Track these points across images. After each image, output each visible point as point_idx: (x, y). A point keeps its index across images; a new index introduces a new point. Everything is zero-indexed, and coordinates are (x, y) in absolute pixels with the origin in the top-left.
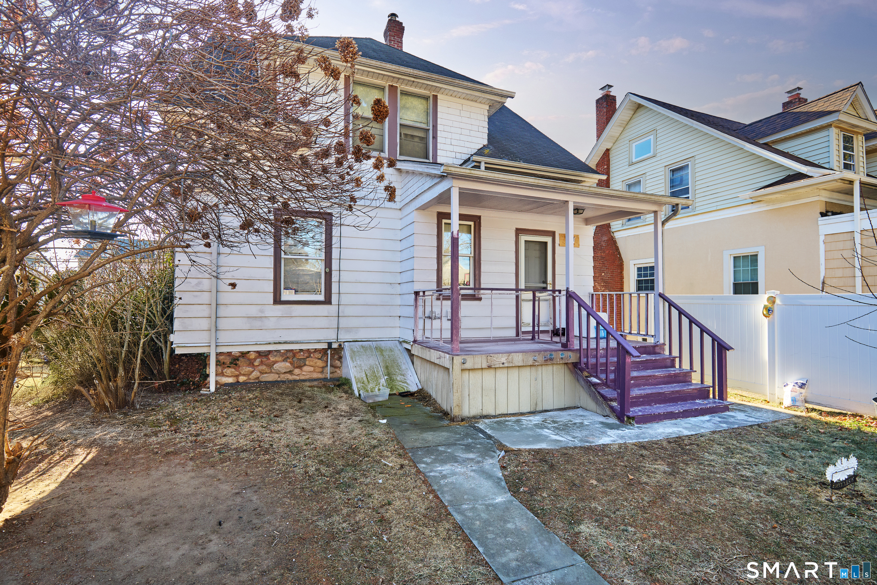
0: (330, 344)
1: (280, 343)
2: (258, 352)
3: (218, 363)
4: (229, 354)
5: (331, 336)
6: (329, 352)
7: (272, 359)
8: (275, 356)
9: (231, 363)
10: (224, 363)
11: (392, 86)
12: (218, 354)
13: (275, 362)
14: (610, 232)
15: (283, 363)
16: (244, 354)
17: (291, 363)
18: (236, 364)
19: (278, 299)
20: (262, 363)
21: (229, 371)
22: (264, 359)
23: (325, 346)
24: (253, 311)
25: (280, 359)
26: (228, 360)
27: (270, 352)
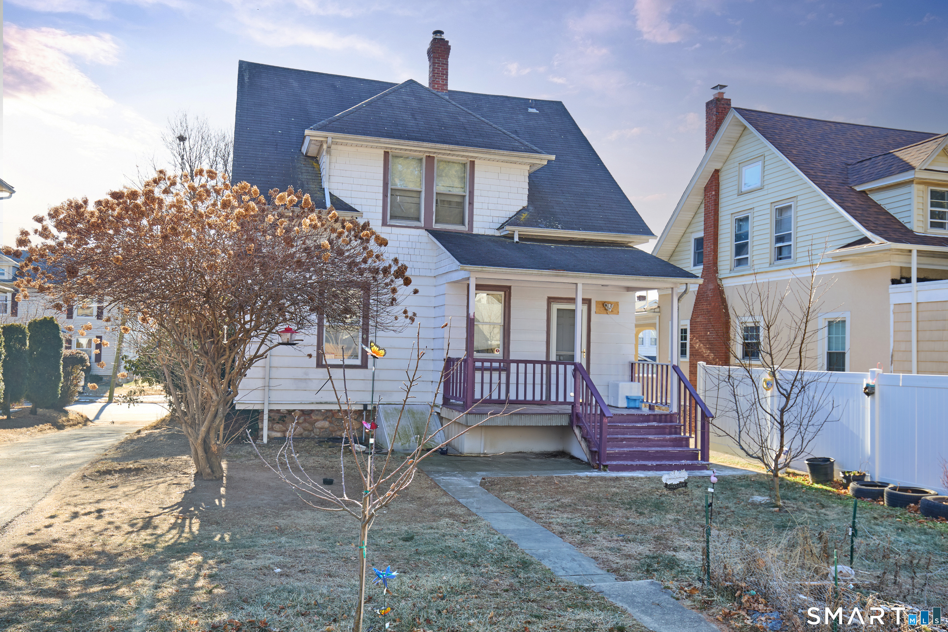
0: (365, 406)
1: (321, 403)
2: (302, 411)
3: (270, 419)
4: (278, 411)
5: (367, 399)
6: (364, 413)
7: (314, 418)
8: (317, 415)
9: (280, 419)
10: (274, 419)
11: (429, 156)
12: (270, 411)
13: (317, 421)
14: (716, 278)
15: (323, 422)
16: (290, 412)
17: (330, 422)
18: (284, 421)
19: (320, 363)
20: (305, 420)
21: (277, 426)
22: (307, 418)
23: (361, 408)
24: (299, 373)
25: (321, 418)
26: (277, 417)
27: (312, 411)
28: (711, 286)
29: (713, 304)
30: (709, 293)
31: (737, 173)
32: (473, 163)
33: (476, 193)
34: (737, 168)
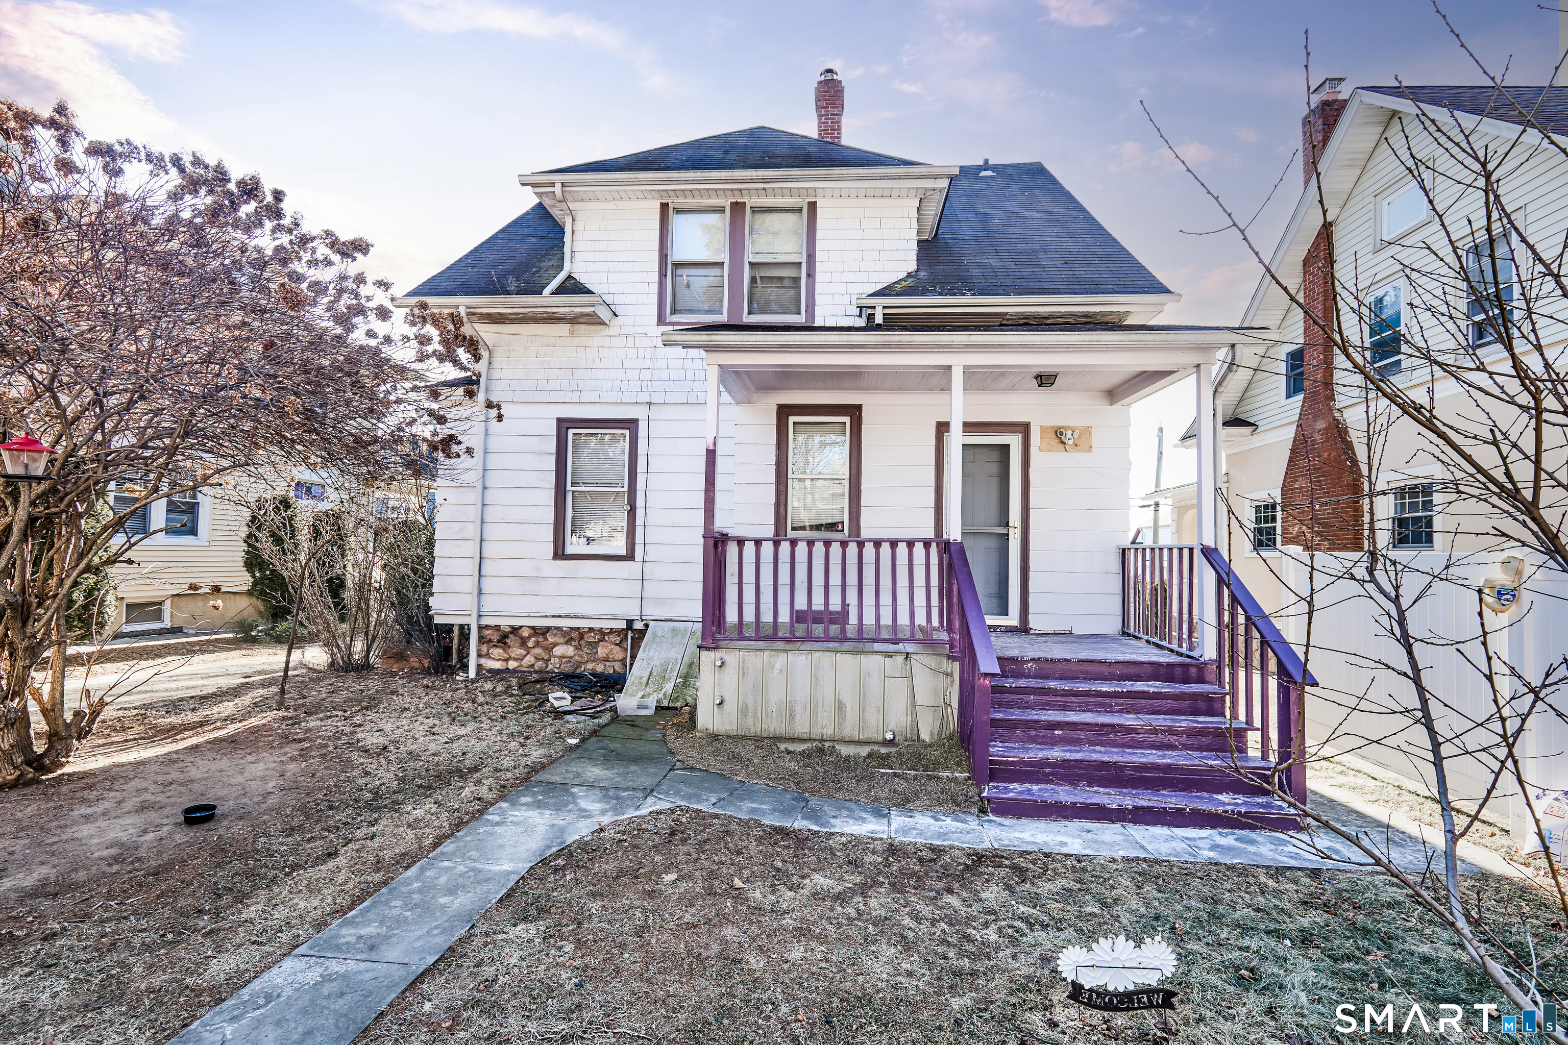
0: (630, 623)
1: (560, 616)
2: (533, 628)
3: (481, 639)
4: (497, 628)
5: (632, 611)
6: (630, 634)
7: (551, 639)
8: (555, 635)
9: (499, 641)
10: (490, 641)
11: (737, 203)
12: (481, 628)
13: (555, 645)
14: (1330, 410)
15: (565, 647)
16: (515, 630)
17: (576, 648)
18: (505, 643)
19: (560, 552)
20: (537, 644)
21: (496, 652)
22: (540, 639)
23: (622, 625)
24: (527, 568)
25: (561, 640)
26: (495, 637)
27: (548, 629)
28: (1321, 425)
29: (1326, 454)
30: (1317, 437)
31: (1371, 215)
32: (813, 206)
33: (819, 256)
34: (1371, 206)
